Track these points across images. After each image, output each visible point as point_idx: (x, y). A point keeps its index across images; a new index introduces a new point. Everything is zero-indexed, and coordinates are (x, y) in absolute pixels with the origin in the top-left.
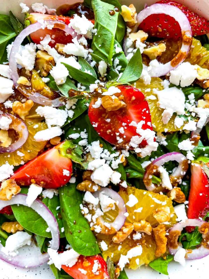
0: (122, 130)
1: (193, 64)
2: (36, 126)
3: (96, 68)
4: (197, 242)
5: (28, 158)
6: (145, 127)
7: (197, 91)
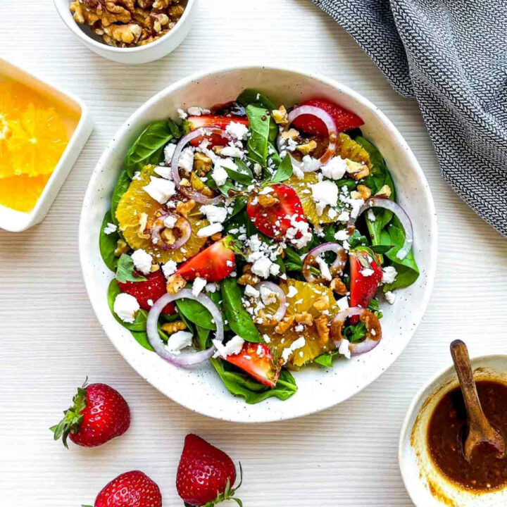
0: (278, 223)
1: (343, 158)
2: (198, 224)
3: (252, 168)
5: (190, 254)
6: (298, 219)
7: (349, 183)
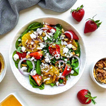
0: (54, 52)
4: (62, 82)
6: (58, 53)
7: (71, 50)
